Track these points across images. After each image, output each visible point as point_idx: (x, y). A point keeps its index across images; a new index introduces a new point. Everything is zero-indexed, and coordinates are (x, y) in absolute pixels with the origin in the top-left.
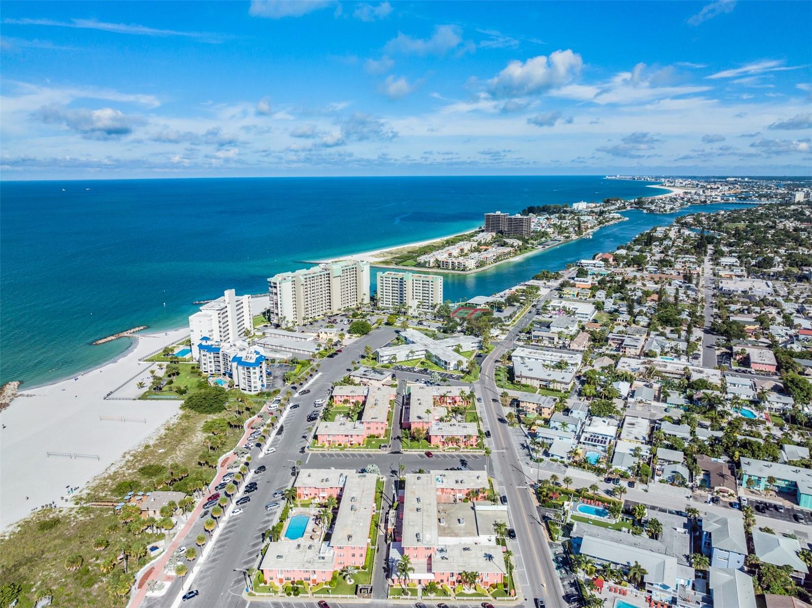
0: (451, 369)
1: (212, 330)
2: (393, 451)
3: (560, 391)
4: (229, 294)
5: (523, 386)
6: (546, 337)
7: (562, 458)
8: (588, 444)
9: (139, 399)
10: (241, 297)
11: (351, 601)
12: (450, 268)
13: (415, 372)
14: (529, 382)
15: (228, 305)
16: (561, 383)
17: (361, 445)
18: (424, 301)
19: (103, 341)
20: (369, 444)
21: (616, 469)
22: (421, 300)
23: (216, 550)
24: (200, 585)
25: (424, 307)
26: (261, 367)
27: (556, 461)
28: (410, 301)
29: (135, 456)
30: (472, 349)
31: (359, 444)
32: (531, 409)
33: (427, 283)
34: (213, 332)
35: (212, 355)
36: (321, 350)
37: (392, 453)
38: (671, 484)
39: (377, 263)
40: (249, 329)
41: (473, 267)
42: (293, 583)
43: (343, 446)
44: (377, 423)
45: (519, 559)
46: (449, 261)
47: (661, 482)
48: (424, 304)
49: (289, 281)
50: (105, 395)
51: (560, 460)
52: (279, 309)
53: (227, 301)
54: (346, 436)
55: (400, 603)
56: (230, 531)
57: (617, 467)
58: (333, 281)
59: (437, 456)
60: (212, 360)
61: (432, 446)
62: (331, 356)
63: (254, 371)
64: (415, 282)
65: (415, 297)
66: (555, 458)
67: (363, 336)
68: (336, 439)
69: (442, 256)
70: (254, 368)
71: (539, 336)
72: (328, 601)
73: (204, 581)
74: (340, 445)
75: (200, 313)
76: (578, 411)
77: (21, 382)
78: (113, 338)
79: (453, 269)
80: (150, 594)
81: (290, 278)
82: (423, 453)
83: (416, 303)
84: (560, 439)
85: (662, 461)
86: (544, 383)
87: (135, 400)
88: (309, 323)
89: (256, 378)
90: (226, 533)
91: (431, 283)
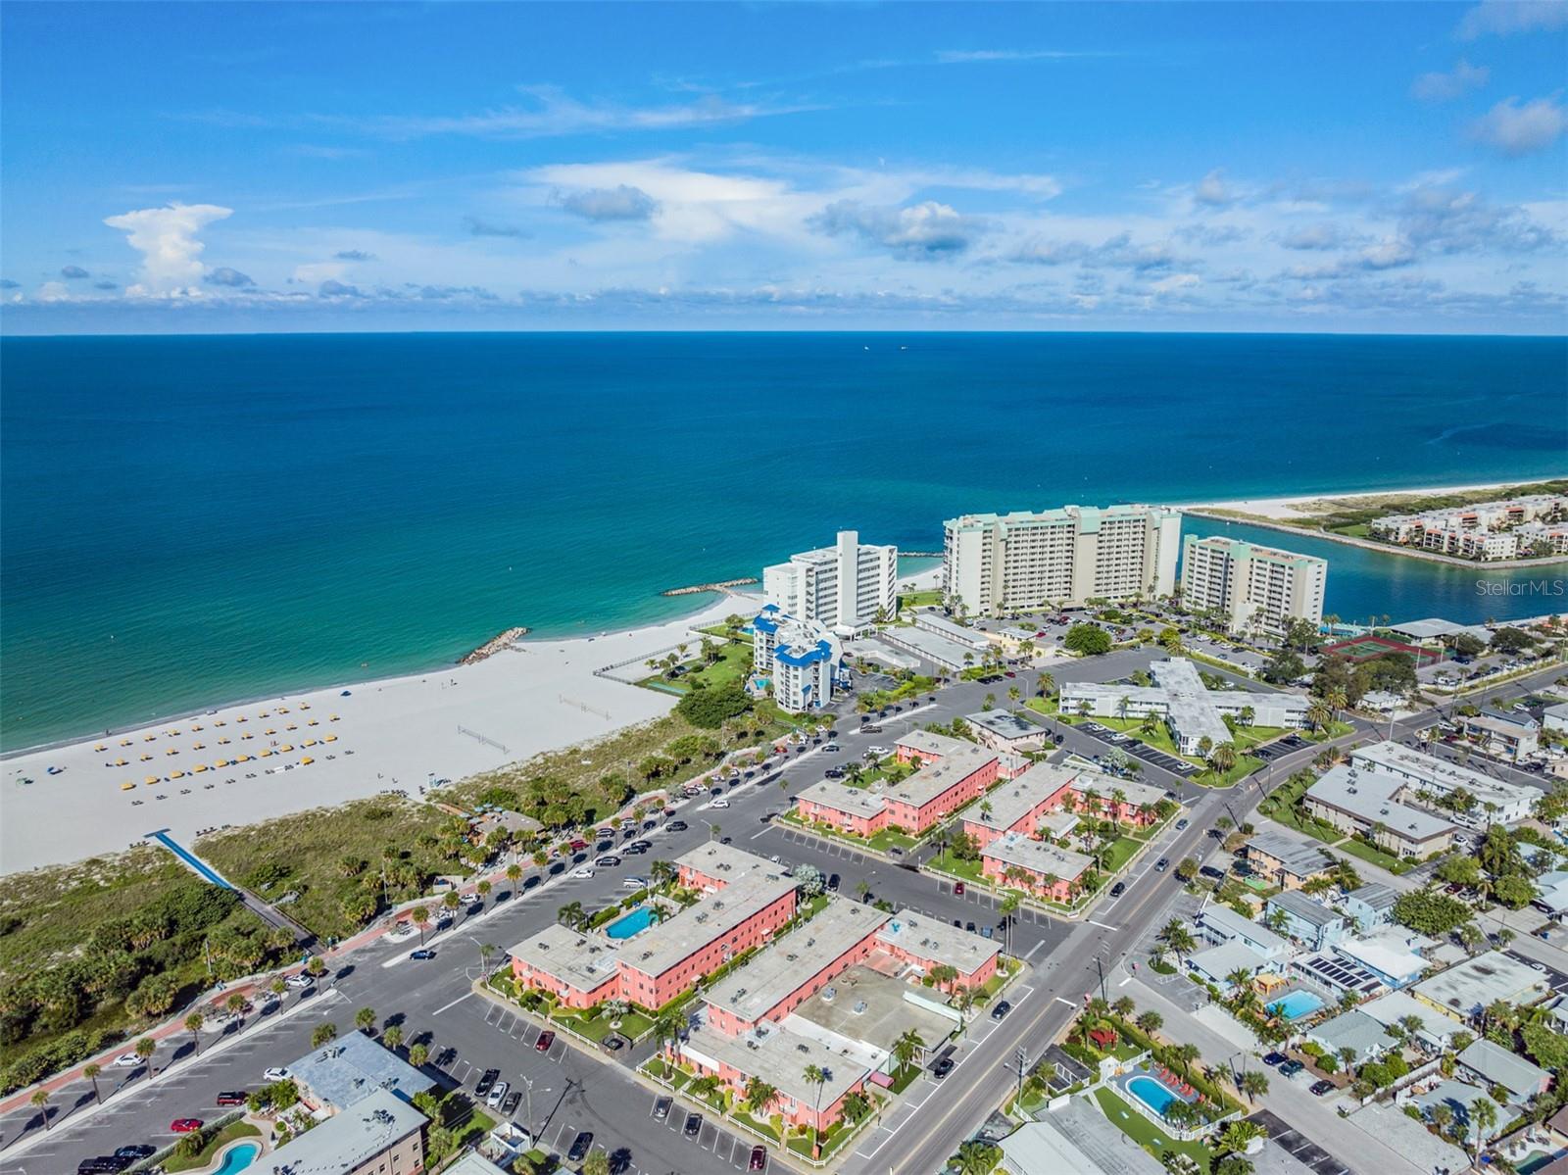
0: (1190, 753)
1: (796, 597)
2: (906, 863)
3: (1395, 855)
4: (847, 539)
5: (1317, 822)
6: (1500, 735)
7: (1212, 979)
8: (1316, 977)
9: (635, 684)
10: (878, 548)
11: (586, 1051)
12: (1445, 549)
13: (1112, 742)
14: (1332, 817)
15: (840, 559)
16: (1401, 836)
17: (863, 838)
18: (1272, 608)
19: (676, 592)
20: (878, 840)
21: (1315, 1044)
22: (1265, 606)
23: (509, 914)
24: (443, 949)
25: (1270, 622)
26: (817, 670)
27: (1199, 982)
28: (1239, 604)
29: (547, 761)
30: (1288, 724)
31: (861, 835)
32: (1269, 870)
33: (1282, 570)
34: (797, 600)
35: (764, 637)
36: (976, 666)
37: (902, 866)
38: (1429, 1127)
39: (1286, 521)
40: (885, 607)
41: (1507, 553)
42: (542, 992)
43: (834, 829)
44: (906, 805)
45: (904, 1112)
46: (1443, 533)
47: (1408, 1111)
48: (1271, 615)
49: (979, 529)
50: (599, 668)
51: (1208, 982)
52: (954, 581)
53: (839, 552)
54: (843, 813)
55: (647, 1086)
56: (550, 897)
57: (1317, 1039)
58: (1080, 541)
59: (972, 896)
60: (764, 645)
61: (983, 877)
62: (983, 681)
63: (796, 673)
64: (1256, 564)
65: (1253, 597)
66: (1200, 974)
67: (1087, 657)
68: (827, 814)
69: (1431, 522)
70: (796, 669)
71: (1482, 730)
72: (559, 1035)
73: (454, 946)
74: (830, 826)
75: (788, 564)
76: (1360, 902)
77: (529, 630)
78: (695, 589)
79: (1452, 553)
80: (387, 936)
81: (981, 525)
82: (953, 883)
83: (1252, 609)
84: (1246, 941)
85: (1471, 1074)
86: (1364, 828)
87: (629, 684)
88: (1009, 617)
89: (797, 686)
90: (544, 897)
91: (1287, 571)
